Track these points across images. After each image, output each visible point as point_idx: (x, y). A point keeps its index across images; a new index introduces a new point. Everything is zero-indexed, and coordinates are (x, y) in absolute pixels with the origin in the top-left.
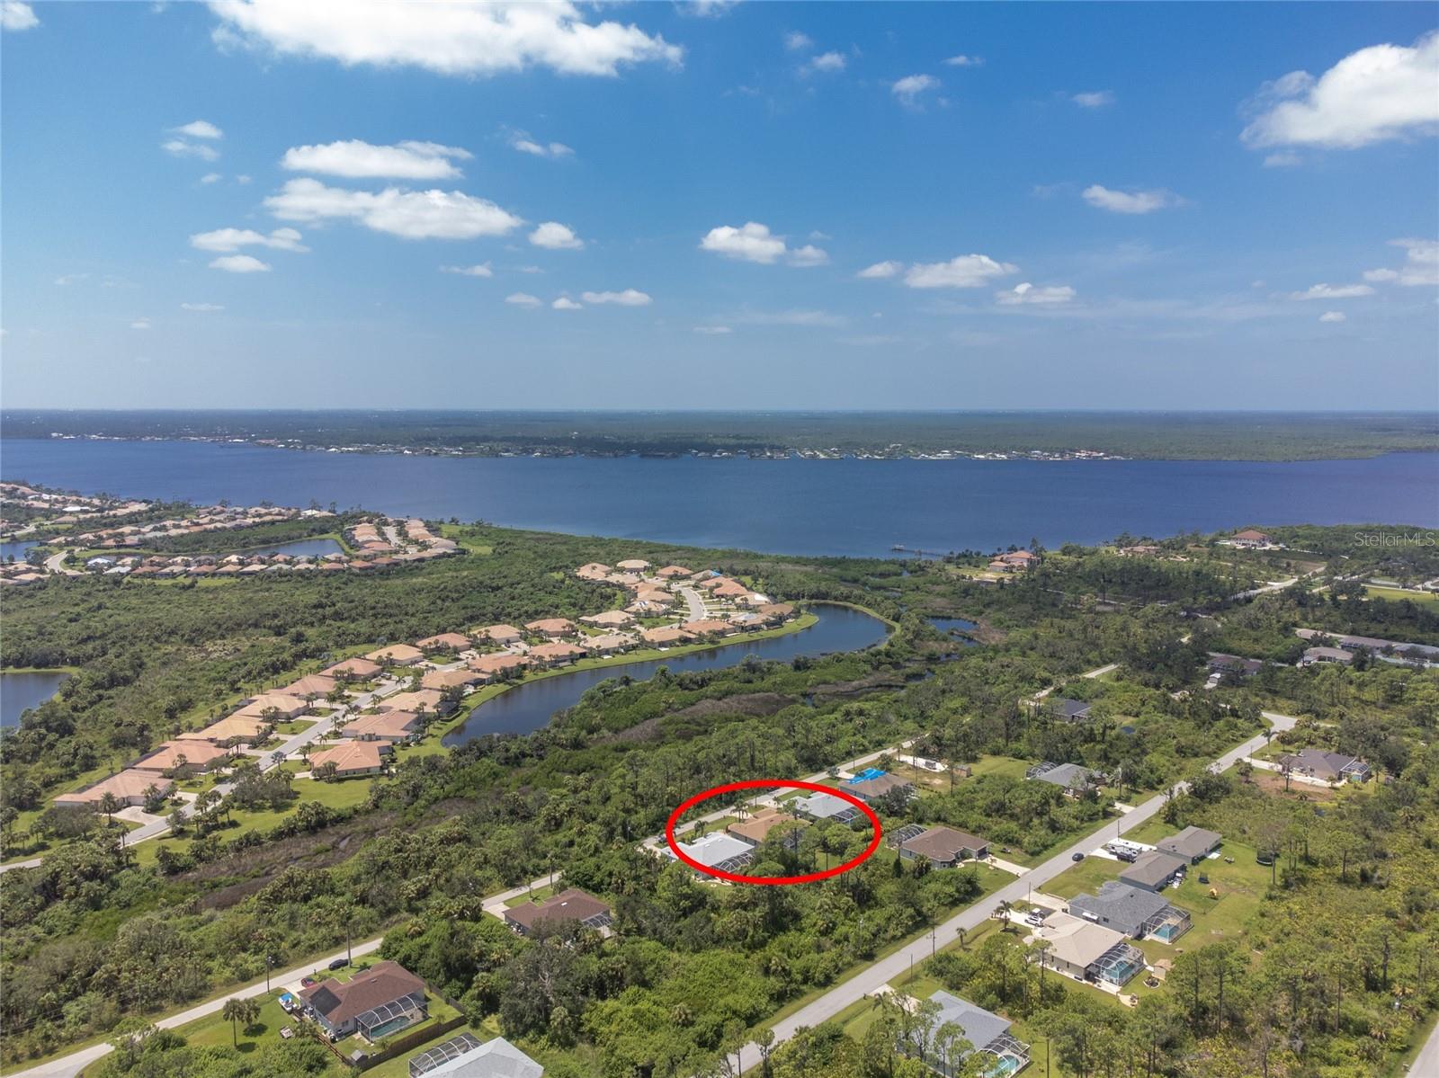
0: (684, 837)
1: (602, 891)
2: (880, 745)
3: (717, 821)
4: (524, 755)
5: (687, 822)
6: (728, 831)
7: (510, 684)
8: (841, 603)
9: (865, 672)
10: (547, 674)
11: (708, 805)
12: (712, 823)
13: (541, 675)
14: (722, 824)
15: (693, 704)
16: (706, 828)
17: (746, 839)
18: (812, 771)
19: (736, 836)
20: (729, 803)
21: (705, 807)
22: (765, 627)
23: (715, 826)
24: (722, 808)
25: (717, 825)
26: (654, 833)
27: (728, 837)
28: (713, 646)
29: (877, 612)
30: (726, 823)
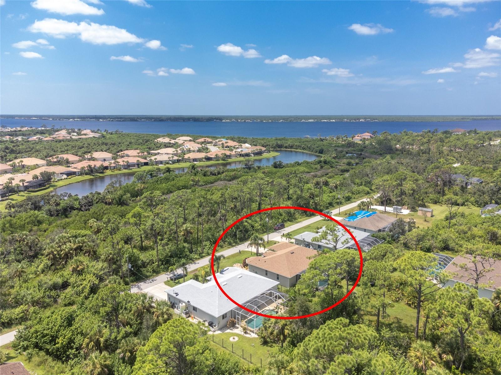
0: (197, 273)
1: (68, 358)
2: (349, 200)
3: (233, 256)
4: (72, 208)
5: (202, 257)
6: (245, 265)
7: (93, 176)
8: (289, 150)
9: (316, 169)
10: (120, 172)
11: (224, 242)
12: (228, 258)
13: (117, 172)
14: (238, 258)
15: (212, 183)
16: (222, 262)
17: (266, 273)
18: (307, 216)
19: (255, 270)
20: (243, 240)
21: (221, 243)
22: (253, 155)
23: (232, 260)
24: (237, 244)
25: (233, 260)
26: (166, 270)
27: (246, 272)
28: (224, 162)
29: (310, 151)
30: (243, 257)
